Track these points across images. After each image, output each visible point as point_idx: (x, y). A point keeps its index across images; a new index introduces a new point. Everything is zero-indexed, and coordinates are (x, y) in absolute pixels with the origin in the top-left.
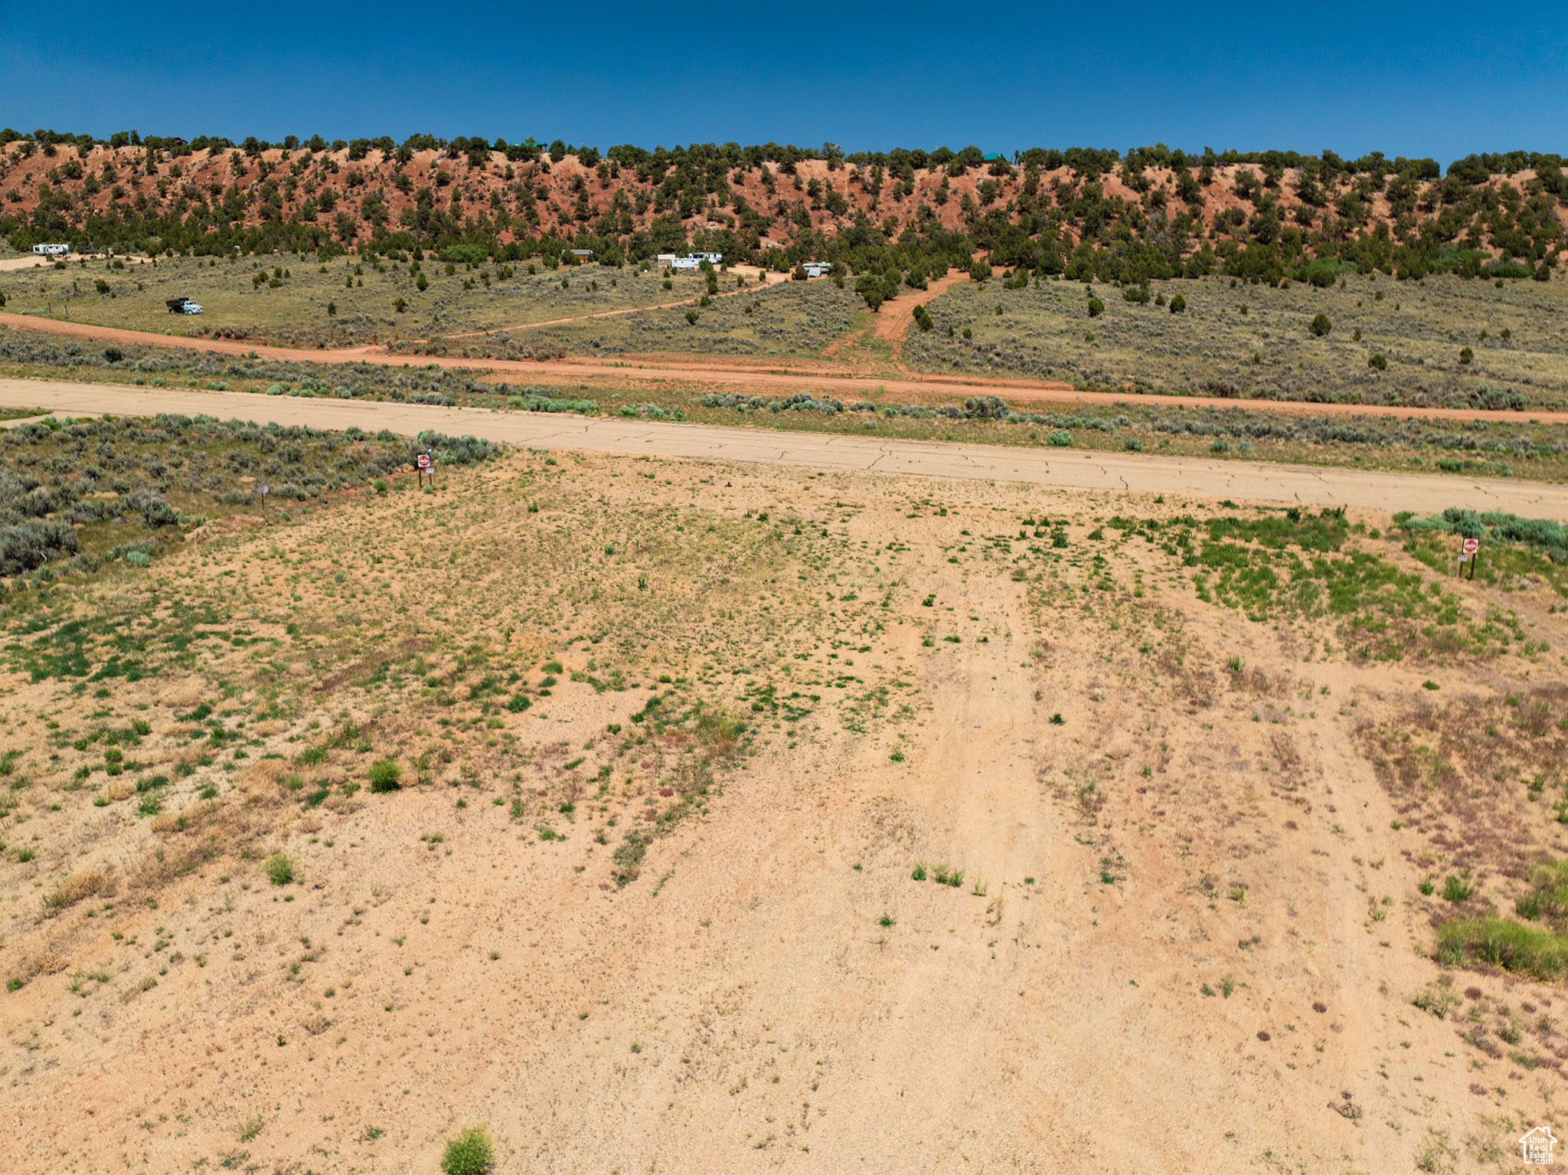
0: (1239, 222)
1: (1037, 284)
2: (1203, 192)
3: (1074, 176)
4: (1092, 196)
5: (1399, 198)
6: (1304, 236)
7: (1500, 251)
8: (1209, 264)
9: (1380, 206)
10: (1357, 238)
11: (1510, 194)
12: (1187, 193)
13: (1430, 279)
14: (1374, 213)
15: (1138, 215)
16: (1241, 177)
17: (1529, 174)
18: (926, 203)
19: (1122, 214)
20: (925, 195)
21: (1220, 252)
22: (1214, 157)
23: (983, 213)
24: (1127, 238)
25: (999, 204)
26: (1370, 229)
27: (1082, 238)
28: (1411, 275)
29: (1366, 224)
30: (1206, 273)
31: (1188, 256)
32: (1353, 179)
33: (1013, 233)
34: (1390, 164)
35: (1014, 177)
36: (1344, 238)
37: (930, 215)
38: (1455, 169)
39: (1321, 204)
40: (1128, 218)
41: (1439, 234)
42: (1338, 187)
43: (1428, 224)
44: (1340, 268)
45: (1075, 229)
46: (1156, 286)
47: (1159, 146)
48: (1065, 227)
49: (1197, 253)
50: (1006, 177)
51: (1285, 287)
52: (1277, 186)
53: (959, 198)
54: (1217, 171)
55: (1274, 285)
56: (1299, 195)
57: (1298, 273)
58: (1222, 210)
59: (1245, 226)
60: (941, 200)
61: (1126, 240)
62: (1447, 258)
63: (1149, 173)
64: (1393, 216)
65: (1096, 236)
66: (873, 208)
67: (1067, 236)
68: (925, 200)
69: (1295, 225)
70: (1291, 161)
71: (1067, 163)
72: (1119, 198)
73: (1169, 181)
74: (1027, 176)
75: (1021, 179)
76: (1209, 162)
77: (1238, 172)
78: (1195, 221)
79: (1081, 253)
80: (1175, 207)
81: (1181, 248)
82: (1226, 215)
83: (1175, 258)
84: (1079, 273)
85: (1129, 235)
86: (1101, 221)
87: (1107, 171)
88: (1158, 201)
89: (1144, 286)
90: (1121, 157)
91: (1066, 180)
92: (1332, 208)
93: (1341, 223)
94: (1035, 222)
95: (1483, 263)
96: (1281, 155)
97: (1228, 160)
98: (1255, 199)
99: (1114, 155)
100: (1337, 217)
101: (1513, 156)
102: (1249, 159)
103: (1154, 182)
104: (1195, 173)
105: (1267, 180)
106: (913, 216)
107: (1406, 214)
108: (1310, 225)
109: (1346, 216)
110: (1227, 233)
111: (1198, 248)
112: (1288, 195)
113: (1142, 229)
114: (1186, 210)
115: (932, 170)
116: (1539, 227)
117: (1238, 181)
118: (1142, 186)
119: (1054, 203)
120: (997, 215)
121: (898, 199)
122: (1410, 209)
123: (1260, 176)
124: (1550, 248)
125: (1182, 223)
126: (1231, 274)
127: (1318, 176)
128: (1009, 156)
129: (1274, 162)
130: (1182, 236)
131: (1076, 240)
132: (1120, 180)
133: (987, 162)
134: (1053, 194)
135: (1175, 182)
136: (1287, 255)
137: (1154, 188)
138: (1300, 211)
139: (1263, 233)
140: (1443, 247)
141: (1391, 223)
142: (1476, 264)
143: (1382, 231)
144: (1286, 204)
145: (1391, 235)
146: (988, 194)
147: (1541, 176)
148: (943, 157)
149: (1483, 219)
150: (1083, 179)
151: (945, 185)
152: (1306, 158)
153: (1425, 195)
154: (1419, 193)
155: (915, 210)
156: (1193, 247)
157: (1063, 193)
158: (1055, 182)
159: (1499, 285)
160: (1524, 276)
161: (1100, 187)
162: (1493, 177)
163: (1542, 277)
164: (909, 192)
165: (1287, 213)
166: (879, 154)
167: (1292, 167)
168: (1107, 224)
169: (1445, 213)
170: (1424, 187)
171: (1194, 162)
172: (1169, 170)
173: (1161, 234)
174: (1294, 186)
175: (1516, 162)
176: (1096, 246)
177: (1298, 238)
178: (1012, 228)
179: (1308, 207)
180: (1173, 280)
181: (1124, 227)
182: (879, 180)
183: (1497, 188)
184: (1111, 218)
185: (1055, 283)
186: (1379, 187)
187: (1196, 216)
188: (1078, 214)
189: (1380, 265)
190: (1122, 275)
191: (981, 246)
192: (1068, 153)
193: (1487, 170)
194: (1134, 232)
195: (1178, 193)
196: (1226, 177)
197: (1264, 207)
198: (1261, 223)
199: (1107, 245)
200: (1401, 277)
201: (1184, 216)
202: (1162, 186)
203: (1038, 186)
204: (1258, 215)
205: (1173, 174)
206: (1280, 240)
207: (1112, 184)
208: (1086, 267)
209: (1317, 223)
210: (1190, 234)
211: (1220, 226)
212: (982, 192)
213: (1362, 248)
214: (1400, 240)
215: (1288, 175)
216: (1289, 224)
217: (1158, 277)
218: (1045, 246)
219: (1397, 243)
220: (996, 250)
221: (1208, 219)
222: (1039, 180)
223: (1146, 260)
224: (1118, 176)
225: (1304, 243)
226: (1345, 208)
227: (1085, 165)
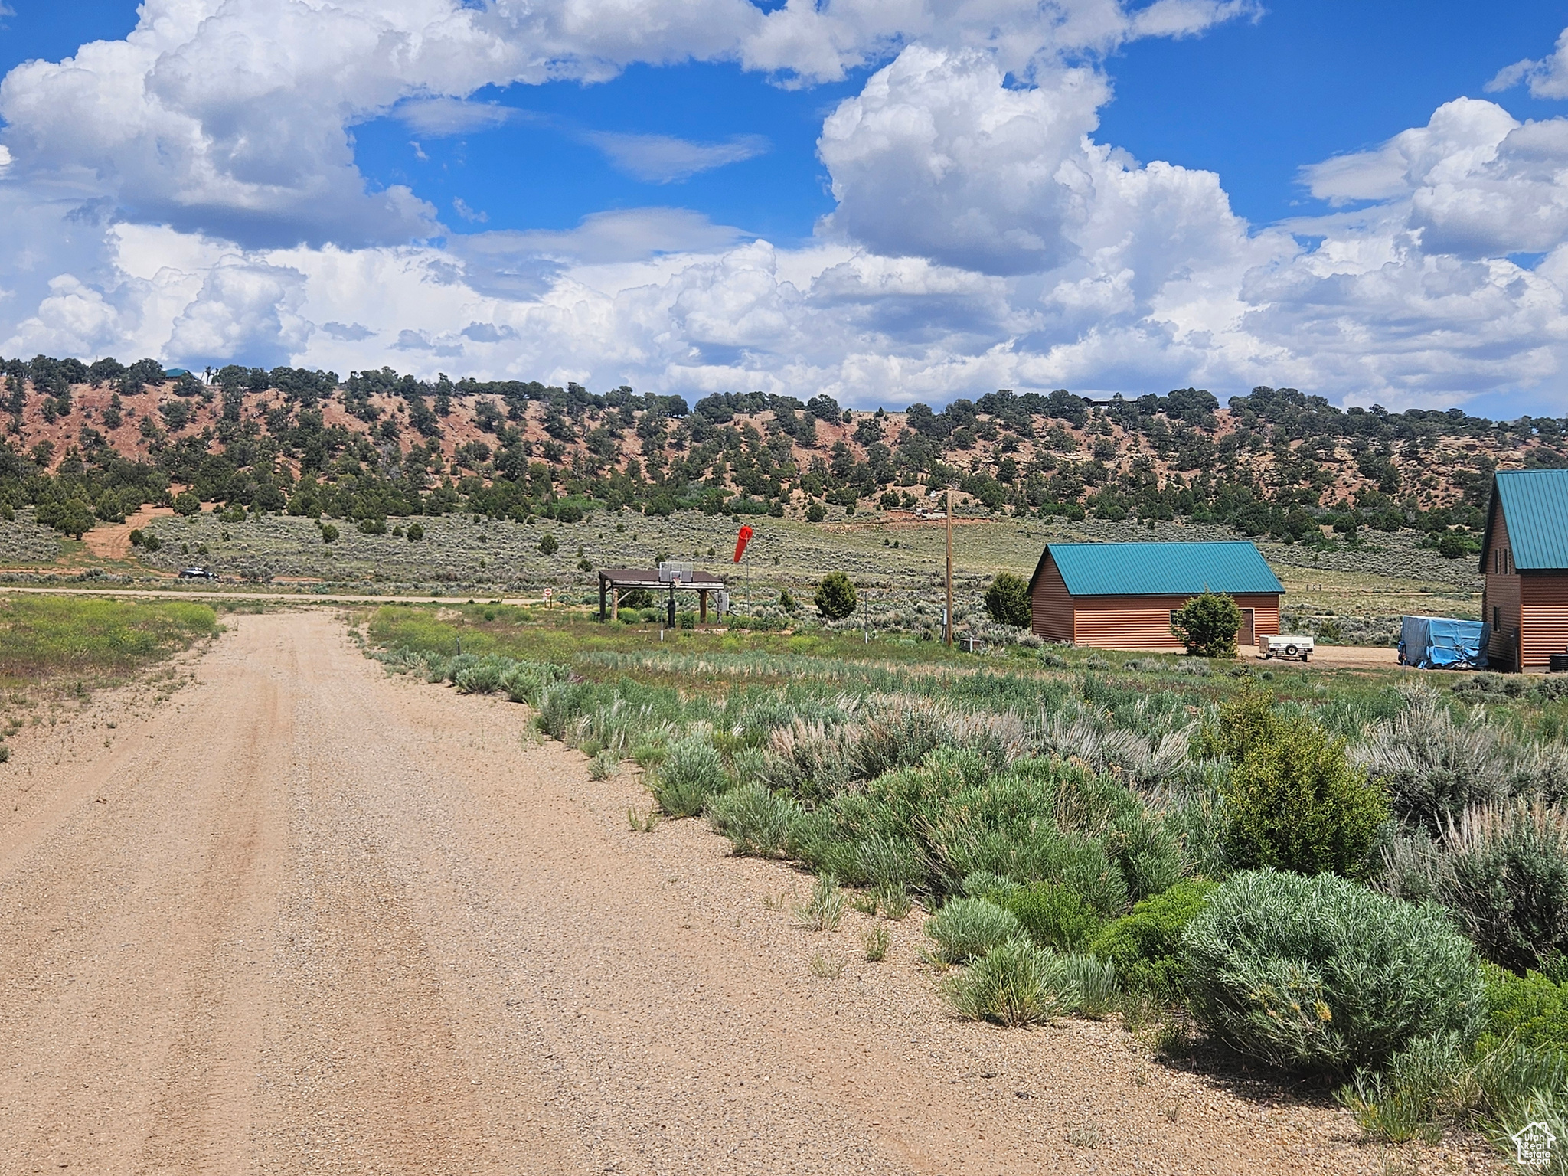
0: (484, 458)
1: (255, 520)
2: (441, 424)
3: (287, 401)
4: (311, 424)
5: (648, 433)
6: (553, 473)
7: (741, 488)
8: (452, 500)
9: (631, 444)
10: (609, 476)
11: (750, 433)
12: (422, 423)
14: (625, 451)
15: (367, 446)
16: (481, 409)
17: (769, 415)
18: (90, 426)
19: (348, 446)
20: (88, 416)
21: (464, 488)
22: (451, 384)
23: (172, 441)
24: (357, 472)
25: (192, 430)
26: (621, 468)
27: (303, 472)
28: (658, 511)
29: (618, 462)
30: (449, 511)
31: (427, 493)
32: (602, 414)
33: (216, 463)
34: (638, 399)
35: (209, 398)
36: (597, 475)
37: (99, 441)
38: (702, 407)
39: (570, 439)
40: (356, 451)
41: (686, 473)
42: (587, 422)
43: (677, 463)
44: (588, 505)
45: (294, 462)
46: (392, 522)
47: (385, 369)
48: (281, 459)
49: (437, 489)
50: (197, 398)
51: (532, 525)
52: (522, 418)
53: (136, 421)
54: (454, 401)
55: (520, 523)
56: (546, 429)
57: (545, 509)
58: (463, 444)
59: (490, 462)
60: (113, 423)
61: (356, 474)
62: (693, 496)
63: (376, 400)
64: (644, 454)
65: (319, 469)
66: (14, 430)
67: (286, 469)
68: (89, 422)
69: (544, 461)
70: (536, 391)
71: (276, 385)
72: (343, 427)
73: (401, 410)
74: (226, 398)
75: (218, 402)
76: (444, 389)
77: (478, 403)
78: (434, 455)
79: (305, 487)
80: (410, 439)
81: (421, 484)
82: (468, 449)
83: (412, 494)
84: (305, 508)
85: (359, 469)
86: (325, 453)
87: (326, 396)
88: (389, 432)
90: (341, 381)
91: (276, 405)
92: (582, 444)
93: (591, 460)
94: (243, 452)
95: (726, 500)
96: (524, 386)
98: (500, 433)
99: (332, 378)
100: (587, 453)
101: (754, 396)
102: (490, 388)
103: (383, 411)
104: (430, 403)
105: (511, 411)
106: (74, 442)
107: (655, 451)
108: (560, 461)
109: (595, 452)
110: (470, 468)
111: (439, 484)
112: (535, 432)
113: (373, 464)
114: (423, 442)
115: (96, 385)
116: (776, 466)
117: (479, 413)
118: (370, 415)
119: (263, 430)
120: (192, 442)
121: (50, 419)
122: (661, 447)
123: (502, 407)
124: (785, 486)
125: (418, 457)
126: (475, 511)
127: (565, 409)
129: (518, 393)
130: (420, 471)
131: (296, 474)
132: (342, 407)
134: (261, 421)
135: (407, 412)
136: (536, 493)
137: (383, 417)
138: (548, 446)
139: (510, 468)
140: (689, 486)
141: (641, 459)
142: (718, 503)
143: (634, 470)
144: (532, 439)
145: (642, 471)
146: (176, 418)
147: (781, 419)
148: (108, 369)
149: (727, 458)
150: (297, 406)
151: (117, 405)
152: (550, 389)
153: (674, 432)
154: (668, 430)
155: (76, 435)
156: (432, 483)
157: (274, 420)
158: (263, 406)
159: (737, 521)
160: (761, 513)
161: (318, 415)
162: (737, 417)
163: (777, 513)
164: (65, 411)
165: (534, 448)
166: (16, 362)
167: (538, 399)
168: (333, 457)
169: (694, 450)
170: (673, 425)
171: (426, 389)
172: (400, 398)
173: (395, 468)
174: (541, 420)
175: (758, 403)
176: (321, 481)
177: (547, 476)
178: (214, 458)
179: (557, 442)
180: (410, 517)
181: (352, 460)
182: (20, 394)
183: (740, 430)
184: (336, 450)
185: (279, 518)
186: (628, 422)
187: (434, 450)
188: (295, 445)
189: (629, 501)
190: (354, 512)
191: (177, 479)
192: (275, 372)
193: (731, 410)
194: (363, 465)
195: (411, 424)
196: (466, 408)
197: (509, 441)
198: (508, 458)
199: (334, 479)
200: (648, 514)
201: (420, 449)
202: (392, 416)
203: (241, 411)
204: (503, 450)
205: (405, 403)
206: (528, 477)
207: (334, 412)
208: (312, 502)
209: (567, 459)
210: (429, 469)
211: (463, 462)
212: (167, 415)
213: (612, 485)
214: (652, 478)
215: (534, 408)
216: (537, 460)
217: (396, 514)
218: (260, 479)
219: (649, 481)
220: (198, 484)
221: (449, 453)
222: (241, 404)
223: (380, 495)
224: (339, 402)
225: (553, 480)
226: (595, 445)
227: (298, 388)
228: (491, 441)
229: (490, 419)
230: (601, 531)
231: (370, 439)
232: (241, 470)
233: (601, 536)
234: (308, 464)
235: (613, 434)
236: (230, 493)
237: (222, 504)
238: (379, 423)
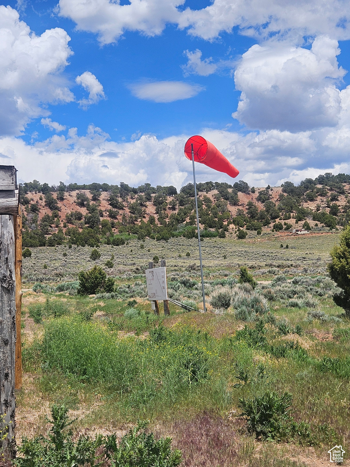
0: (80, 219)
2: (59, 204)
5: (158, 203)
6: (113, 224)
7: (204, 225)
8: (61, 239)
9: (151, 209)
10: (140, 224)
11: (207, 200)
12: (51, 204)
14: (147, 212)
15: (23, 216)
16: (79, 196)
17: (215, 192)
21: (68, 233)
22: (65, 186)
26: (146, 220)
29: (144, 217)
31: (50, 236)
32: (136, 196)
34: (153, 189)
38: (183, 190)
39: (122, 208)
41: (177, 220)
42: (129, 200)
43: (173, 216)
47: (34, 181)
49: (55, 234)
51: (97, 246)
52: (98, 200)
54: (67, 194)
55: (92, 246)
56: (110, 204)
57: (107, 240)
58: (70, 213)
59: (82, 220)
62: (181, 230)
63: (29, 195)
64: (157, 213)
69: (109, 219)
70: (105, 187)
73: (41, 199)
76: (62, 189)
77: (78, 194)
78: (56, 219)
80: (45, 211)
81: (46, 232)
82: (72, 215)
88: (35, 209)
92: (127, 210)
93: (131, 217)
95: (197, 231)
96: (99, 185)
97: (72, 189)
98: (88, 206)
100: (129, 214)
101: (208, 184)
102: (84, 187)
103: (33, 200)
104: (55, 195)
105: (93, 197)
107: (163, 212)
108: (117, 218)
109: (133, 213)
110: (72, 224)
111: (57, 232)
112: (105, 206)
114: (50, 214)
116: (220, 214)
117: (78, 199)
118: (26, 202)
122: (165, 209)
123: (89, 195)
124: (225, 223)
127: (119, 195)
129: (96, 189)
130: (47, 226)
135: (44, 200)
136: (104, 233)
138: (110, 211)
140: (179, 226)
141: (156, 216)
142: (194, 232)
143: (152, 220)
144: (103, 209)
145: (157, 222)
147: (221, 192)
149: (196, 212)
152: (112, 187)
153: (171, 202)
154: (168, 201)
156: (53, 231)
160: (214, 236)
162: (200, 193)
163: (222, 236)
165: (104, 213)
167: (106, 191)
169: (181, 209)
170: (170, 199)
171: (54, 190)
172: (41, 194)
173: (34, 225)
174: (108, 200)
177: (110, 226)
179: (115, 210)
183: (202, 198)
186: (149, 199)
187: (56, 216)
189: (149, 235)
193: (197, 190)
195: (46, 205)
196: (72, 196)
197: (92, 210)
198: (90, 217)
201: (48, 217)
202: (37, 202)
204: (89, 215)
205: (43, 196)
206: (101, 226)
209: (119, 217)
210: (53, 225)
211: (69, 221)
213: (141, 227)
214: (161, 224)
215: (104, 195)
216: (105, 218)
219: (159, 225)
221: (63, 217)
225: (113, 227)
226: (133, 209)
228: (84, 211)
229: (83, 201)
233: (132, 251)
235: (142, 205)
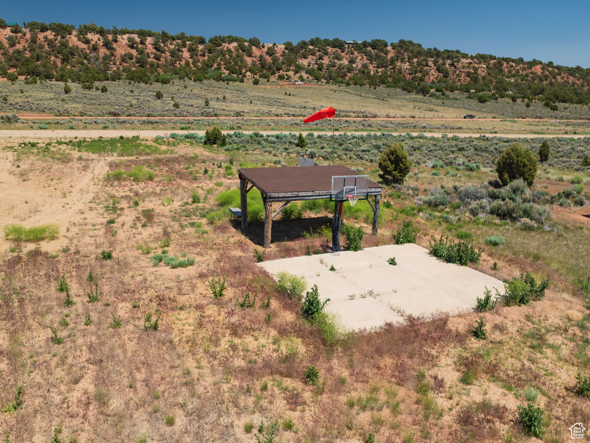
0: (131, 58)
1: (41, 82)
2: (115, 45)
3: (55, 36)
4: (64, 45)
5: (192, 50)
6: (158, 65)
7: (228, 71)
8: (120, 75)
9: (186, 54)
10: (178, 66)
11: (229, 50)
12: (107, 45)
13: (205, 81)
14: (184, 57)
15: (86, 53)
16: (130, 40)
17: (235, 44)
19: (79, 53)
21: (124, 70)
22: (118, 30)
23: (11, 51)
24: (82, 64)
25: (19, 47)
26: (183, 63)
27: (62, 63)
28: (198, 80)
29: (181, 61)
30: (119, 79)
31: (111, 72)
32: (174, 42)
33: (27, 60)
34: (187, 37)
35: (25, 34)
36: (175, 66)
38: (211, 41)
39: (164, 52)
40: (82, 56)
41: (207, 65)
42: (169, 46)
43: (203, 61)
44: (172, 77)
45: (58, 59)
46: (97, 84)
47: (92, 24)
48: (53, 58)
49: (114, 71)
50: (21, 35)
51: (150, 84)
52: (145, 44)
54: (119, 37)
55: (146, 83)
56: (155, 48)
57: (156, 79)
58: (123, 53)
59: (134, 60)
61: (82, 65)
62: (211, 74)
63: (89, 36)
64: (191, 58)
65: (68, 62)
67: (55, 63)
69: (154, 60)
70: (149, 34)
71: (50, 29)
72: (77, 46)
73: (99, 40)
74: (31, 34)
75: (28, 36)
76: (115, 33)
77: (128, 38)
78: (113, 58)
79: (62, 69)
80: (103, 51)
81: (107, 69)
82: (125, 55)
83: (104, 72)
84: (61, 78)
85: (83, 62)
86: (70, 56)
87: (70, 34)
88: (95, 49)
89: (92, 83)
90: (76, 28)
91: (51, 37)
92: (168, 54)
93: (172, 60)
94: (37, 55)
95: (223, 76)
96: (144, 31)
97: (123, 32)
98: (137, 49)
99: (73, 28)
100: (170, 57)
101: (229, 37)
102: (132, 33)
103: (92, 40)
104: (110, 37)
105: (141, 41)
107: (195, 57)
108: (160, 60)
109: (173, 57)
110: (127, 63)
111: (115, 69)
112: (150, 49)
113: (89, 60)
114: (108, 53)
116: (240, 63)
117: (129, 41)
118: (87, 42)
119: (46, 47)
120: (18, 52)
122: (197, 55)
123: (138, 40)
124: (244, 71)
125: (106, 58)
126: (129, 79)
127: (161, 41)
128: (21, 25)
129: (143, 34)
130: (107, 63)
131: (59, 64)
132: (76, 39)
133: (9, 26)
134: (46, 43)
135: (102, 41)
136: (152, 72)
137: (92, 42)
138: (155, 54)
139: (142, 63)
140: (209, 70)
141: (191, 61)
142: (221, 77)
143: (187, 64)
144: (149, 52)
145: (191, 65)
146: (13, 42)
147: (239, 45)
149: (221, 60)
150: (59, 38)
152: (155, 33)
153: (201, 50)
154: (199, 49)
156: (112, 68)
157: (50, 43)
158: (46, 38)
159: (228, 84)
160: (236, 81)
161: (67, 41)
162: (224, 44)
163: (242, 81)
165: (150, 55)
167: (150, 36)
168: (73, 58)
169: (209, 57)
170: (201, 47)
171: (109, 32)
172: (98, 35)
173: (97, 62)
174: (152, 44)
175: (231, 39)
176: (69, 67)
177: (156, 66)
178: (27, 58)
179: (159, 53)
180: (105, 82)
181: (80, 59)
183: (225, 49)
184: (74, 55)
185: (51, 82)
186: (184, 46)
187: (113, 55)
188: (59, 53)
189: (187, 76)
190: (81, 79)
191: (12, 66)
193: (221, 42)
194: (85, 61)
195: (103, 45)
196: (124, 39)
197: (141, 52)
198: (140, 59)
199: (74, 67)
200: (195, 81)
201: (107, 55)
202: (96, 42)
203: (37, 40)
204: (139, 56)
205: (101, 37)
206: (149, 66)
207: (73, 40)
208: (64, 76)
209: (163, 60)
210: (111, 63)
211: (123, 60)
212: (8, 40)
213: (180, 70)
214: (194, 67)
215: (149, 40)
216: (152, 60)
217: (99, 80)
218: (44, 67)
219: (193, 68)
220: (20, 68)
221: (118, 57)
222: (37, 36)
223: (91, 73)
224: (75, 37)
225: (158, 67)
226: (173, 54)
227: (59, 31)
228: (134, 52)
229: (133, 44)
230: (177, 88)
231: (88, 51)
232: (37, 63)
233: (178, 90)
234: (64, 61)
235: (179, 50)
236: (32, 72)
237: (28, 77)
238: (91, 45)
